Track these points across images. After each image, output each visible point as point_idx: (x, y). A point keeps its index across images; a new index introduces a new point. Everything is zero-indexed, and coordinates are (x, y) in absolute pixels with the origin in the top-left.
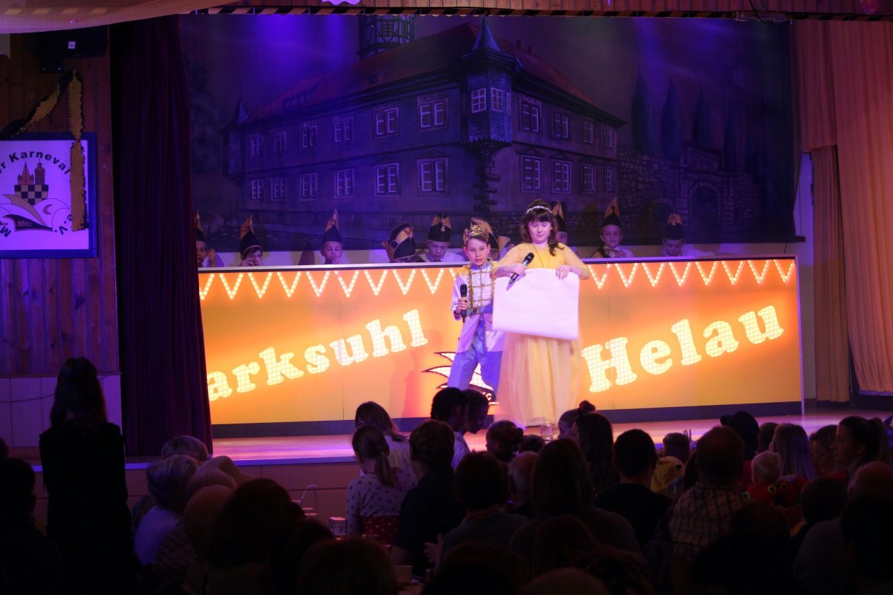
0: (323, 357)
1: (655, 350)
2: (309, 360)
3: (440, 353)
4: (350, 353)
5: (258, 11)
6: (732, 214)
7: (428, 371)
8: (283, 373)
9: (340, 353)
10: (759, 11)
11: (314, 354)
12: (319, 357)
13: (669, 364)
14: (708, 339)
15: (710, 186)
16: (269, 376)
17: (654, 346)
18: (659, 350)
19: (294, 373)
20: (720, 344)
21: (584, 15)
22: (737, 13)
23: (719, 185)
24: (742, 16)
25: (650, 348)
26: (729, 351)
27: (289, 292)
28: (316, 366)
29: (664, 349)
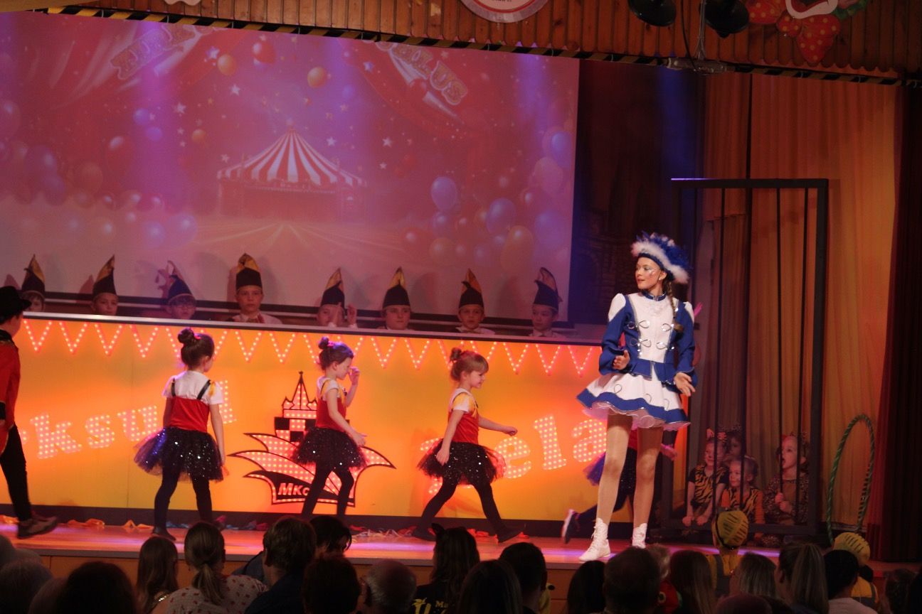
0: (108, 429)
2: (91, 431)
3: (251, 435)
4: (142, 427)
5: (108, 15)
7: (234, 455)
8: (58, 444)
9: (129, 426)
10: (696, 59)
11: (97, 424)
12: (103, 429)
13: (527, 467)
14: (576, 441)
16: (41, 447)
17: (510, 444)
18: (516, 449)
19: (69, 446)
20: (590, 448)
21: (490, 50)
22: (670, 59)
24: (676, 63)
25: (505, 446)
27: (71, 347)
28: (98, 440)
29: (522, 449)
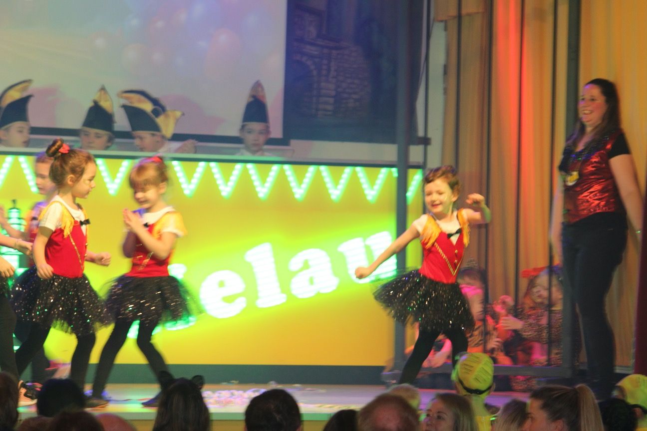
1: (221, 284)
6: (331, 100)
13: (240, 304)
14: (295, 274)
15: (304, 59)
17: (221, 279)
18: (228, 284)
20: (311, 280)
23: (317, 60)
25: (215, 280)
26: (323, 291)
29: (235, 283)
